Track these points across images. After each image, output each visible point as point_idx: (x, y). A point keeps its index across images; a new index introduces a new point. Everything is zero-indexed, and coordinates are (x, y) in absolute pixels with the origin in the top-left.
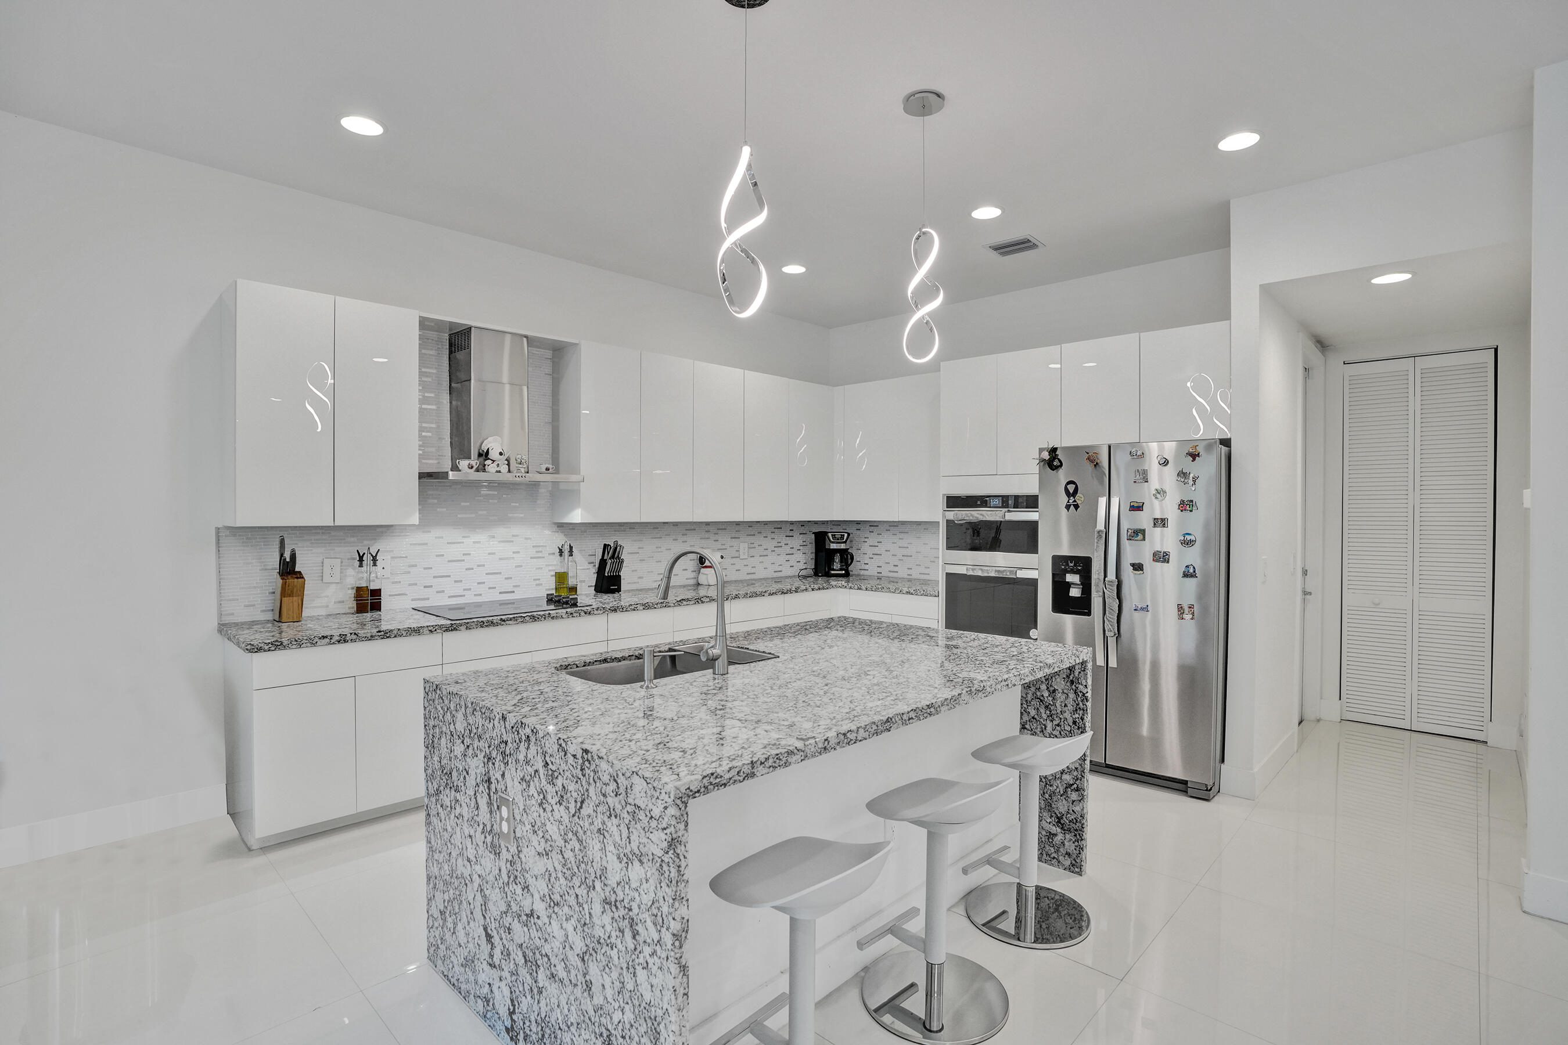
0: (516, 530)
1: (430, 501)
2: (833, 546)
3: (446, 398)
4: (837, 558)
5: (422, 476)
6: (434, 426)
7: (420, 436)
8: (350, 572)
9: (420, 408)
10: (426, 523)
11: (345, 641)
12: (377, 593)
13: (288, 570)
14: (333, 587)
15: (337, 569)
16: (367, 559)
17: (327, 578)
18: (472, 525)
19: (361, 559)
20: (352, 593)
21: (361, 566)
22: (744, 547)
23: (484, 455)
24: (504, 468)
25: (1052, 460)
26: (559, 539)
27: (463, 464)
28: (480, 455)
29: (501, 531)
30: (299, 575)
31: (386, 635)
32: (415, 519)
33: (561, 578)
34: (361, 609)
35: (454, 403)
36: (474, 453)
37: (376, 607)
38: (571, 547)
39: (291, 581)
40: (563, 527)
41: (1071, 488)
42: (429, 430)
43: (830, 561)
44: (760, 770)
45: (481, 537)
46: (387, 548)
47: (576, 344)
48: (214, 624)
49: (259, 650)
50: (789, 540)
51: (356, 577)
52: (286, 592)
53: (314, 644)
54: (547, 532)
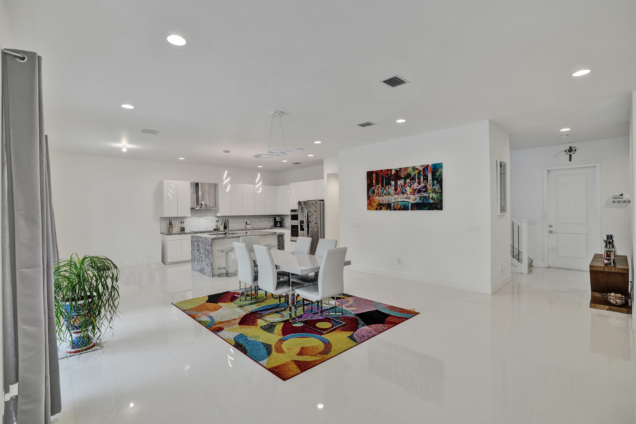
0: (208, 217)
1: (193, 212)
2: (277, 220)
3: (195, 194)
4: (279, 223)
5: (191, 208)
6: (193, 199)
7: (191, 201)
8: (180, 224)
9: (191, 196)
10: (192, 216)
11: (180, 234)
12: (184, 228)
13: (171, 224)
14: (177, 227)
15: (178, 224)
16: (182, 222)
17: (176, 226)
18: (200, 217)
19: (181, 222)
20: (180, 228)
21: (181, 223)
22: (257, 221)
23: (202, 204)
24: (205, 207)
25: (300, 203)
26: (217, 219)
27: (198, 206)
28: (201, 204)
29: (205, 218)
30: (172, 225)
31: (186, 234)
32: (190, 216)
33: (217, 226)
34: (181, 230)
35: (197, 195)
36: (200, 205)
37: (184, 230)
38: (219, 221)
39: (171, 226)
40: (217, 217)
41: (302, 208)
42: (192, 200)
43: (277, 223)
44: (221, 238)
45: (202, 219)
46: (186, 221)
47: (218, 184)
48: (160, 233)
49: (168, 235)
50: (269, 219)
51: (180, 225)
52: (170, 227)
53: (175, 234)
54: (215, 218)
